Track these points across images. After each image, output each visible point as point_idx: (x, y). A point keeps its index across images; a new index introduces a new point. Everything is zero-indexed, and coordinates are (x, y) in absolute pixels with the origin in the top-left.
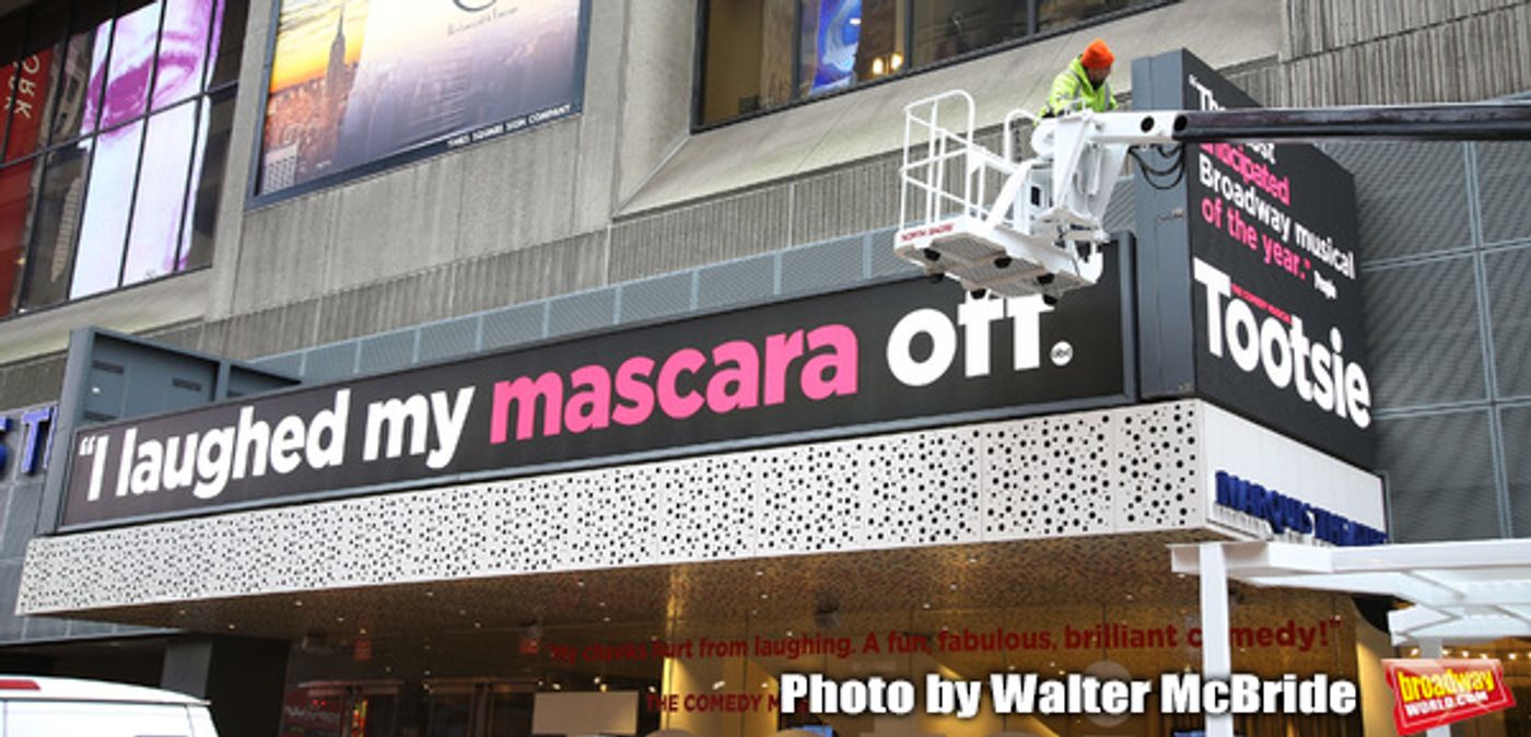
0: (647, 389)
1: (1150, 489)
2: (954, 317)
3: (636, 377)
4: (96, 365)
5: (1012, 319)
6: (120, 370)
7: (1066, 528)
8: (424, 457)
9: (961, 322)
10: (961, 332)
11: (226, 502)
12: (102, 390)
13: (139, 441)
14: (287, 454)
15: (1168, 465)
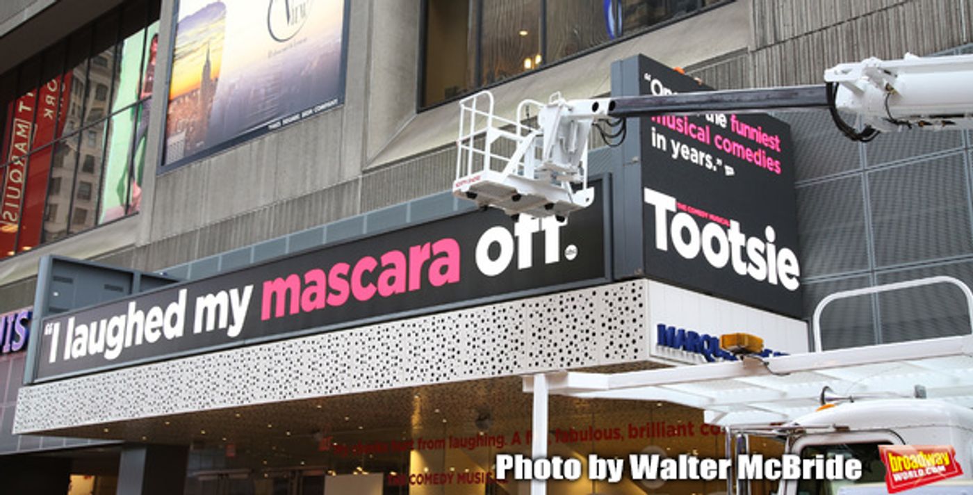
0: (345, 282)
1: (617, 337)
2: (512, 231)
3: (340, 276)
4: (55, 278)
5: (544, 232)
6: (70, 281)
7: (572, 363)
8: (226, 330)
9: (516, 234)
10: (516, 240)
11: (122, 361)
12: (59, 294)
13: (76, 325)
14: (153, 330)
15: (628, 321)
